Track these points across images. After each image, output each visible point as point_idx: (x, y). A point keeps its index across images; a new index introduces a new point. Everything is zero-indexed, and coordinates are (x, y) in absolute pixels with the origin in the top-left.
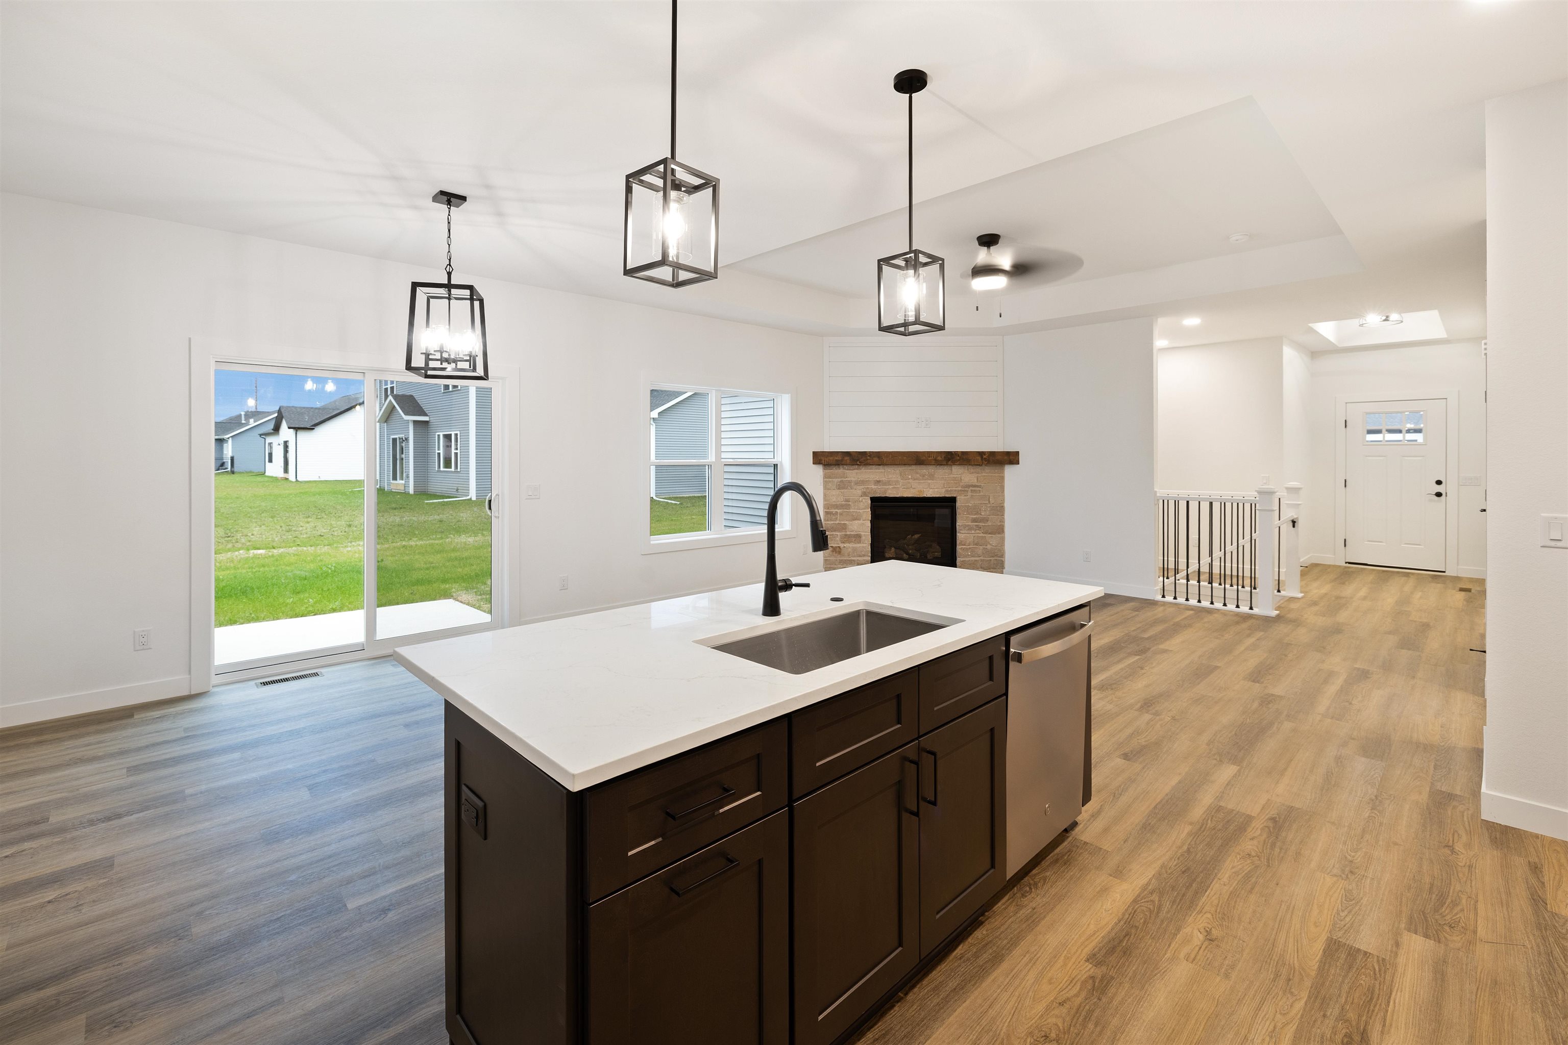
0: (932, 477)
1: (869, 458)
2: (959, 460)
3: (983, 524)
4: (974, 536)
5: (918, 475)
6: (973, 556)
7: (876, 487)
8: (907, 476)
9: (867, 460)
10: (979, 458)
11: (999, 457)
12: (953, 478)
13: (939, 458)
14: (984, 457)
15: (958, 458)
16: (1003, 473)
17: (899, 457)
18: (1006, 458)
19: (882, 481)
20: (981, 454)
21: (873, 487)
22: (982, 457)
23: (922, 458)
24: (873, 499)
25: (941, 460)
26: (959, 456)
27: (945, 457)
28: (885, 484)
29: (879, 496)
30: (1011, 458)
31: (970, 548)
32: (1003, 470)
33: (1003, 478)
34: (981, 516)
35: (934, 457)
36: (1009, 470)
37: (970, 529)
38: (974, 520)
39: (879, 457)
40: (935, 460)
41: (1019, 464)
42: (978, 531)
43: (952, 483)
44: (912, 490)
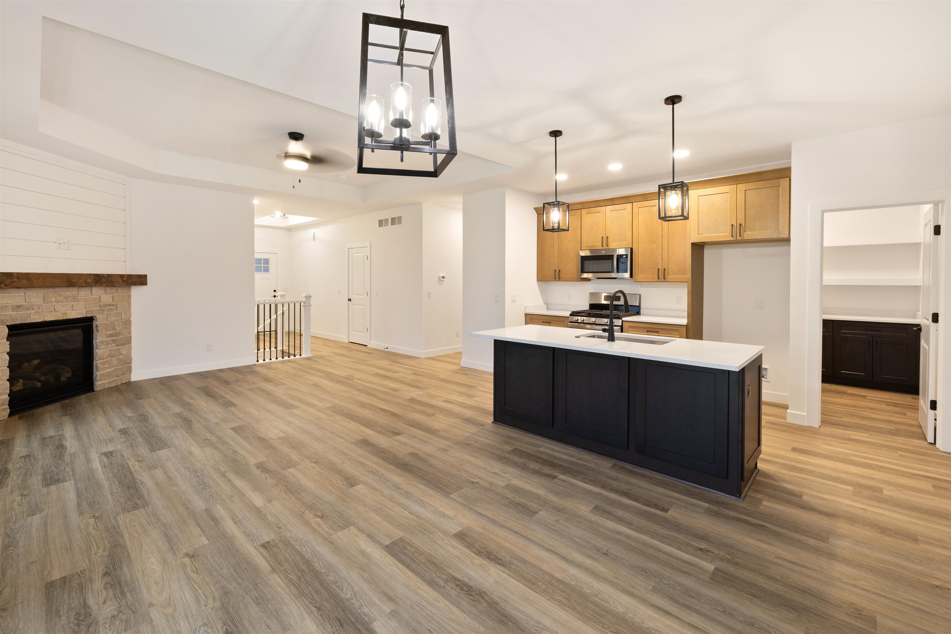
0: (75, 299)
1: (16, 280)
2: (105, 282)
3: (116, 338)
4: (110, 350)
5: (62, 298)
6: (109, 368)
7: (15, 313)
8: (51, 299)
9: (14, 282)
10: (120, 280)
11: (134, 280)
12: (94, 298)
13: (89, 280)
14: (124, 279)
15: (104, 280)
16: (130, 292)
17: (51, 279)
18: (139, 280)
19: (24, 305)
20: (122, 276)
21: (12, 313)
22: (122, 279)
23: (74, 280)
24: (10, 328)
25: (91, 282)
26: (105, 278)
27: (94, 279)
28: (28, 309)
29: (19, 322)
30: (142, 280)
31: (107, 361)
32: (130, 290)
33: (130, 297)
34: (116, 331)
35: (84, 279)
36: (136, 291)
37: (108, 343)
38: (111, 336)
39: (28, 279)
40: (86, 282)
41: (147, 285)
42: (113, 345)
43: (92, 303)
44: (54, 313)
